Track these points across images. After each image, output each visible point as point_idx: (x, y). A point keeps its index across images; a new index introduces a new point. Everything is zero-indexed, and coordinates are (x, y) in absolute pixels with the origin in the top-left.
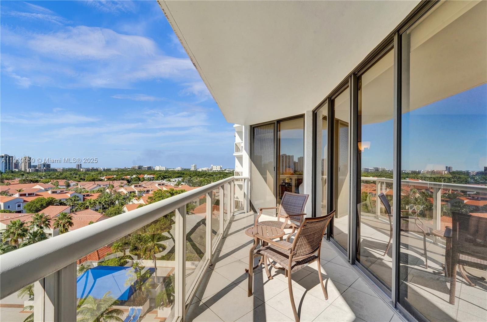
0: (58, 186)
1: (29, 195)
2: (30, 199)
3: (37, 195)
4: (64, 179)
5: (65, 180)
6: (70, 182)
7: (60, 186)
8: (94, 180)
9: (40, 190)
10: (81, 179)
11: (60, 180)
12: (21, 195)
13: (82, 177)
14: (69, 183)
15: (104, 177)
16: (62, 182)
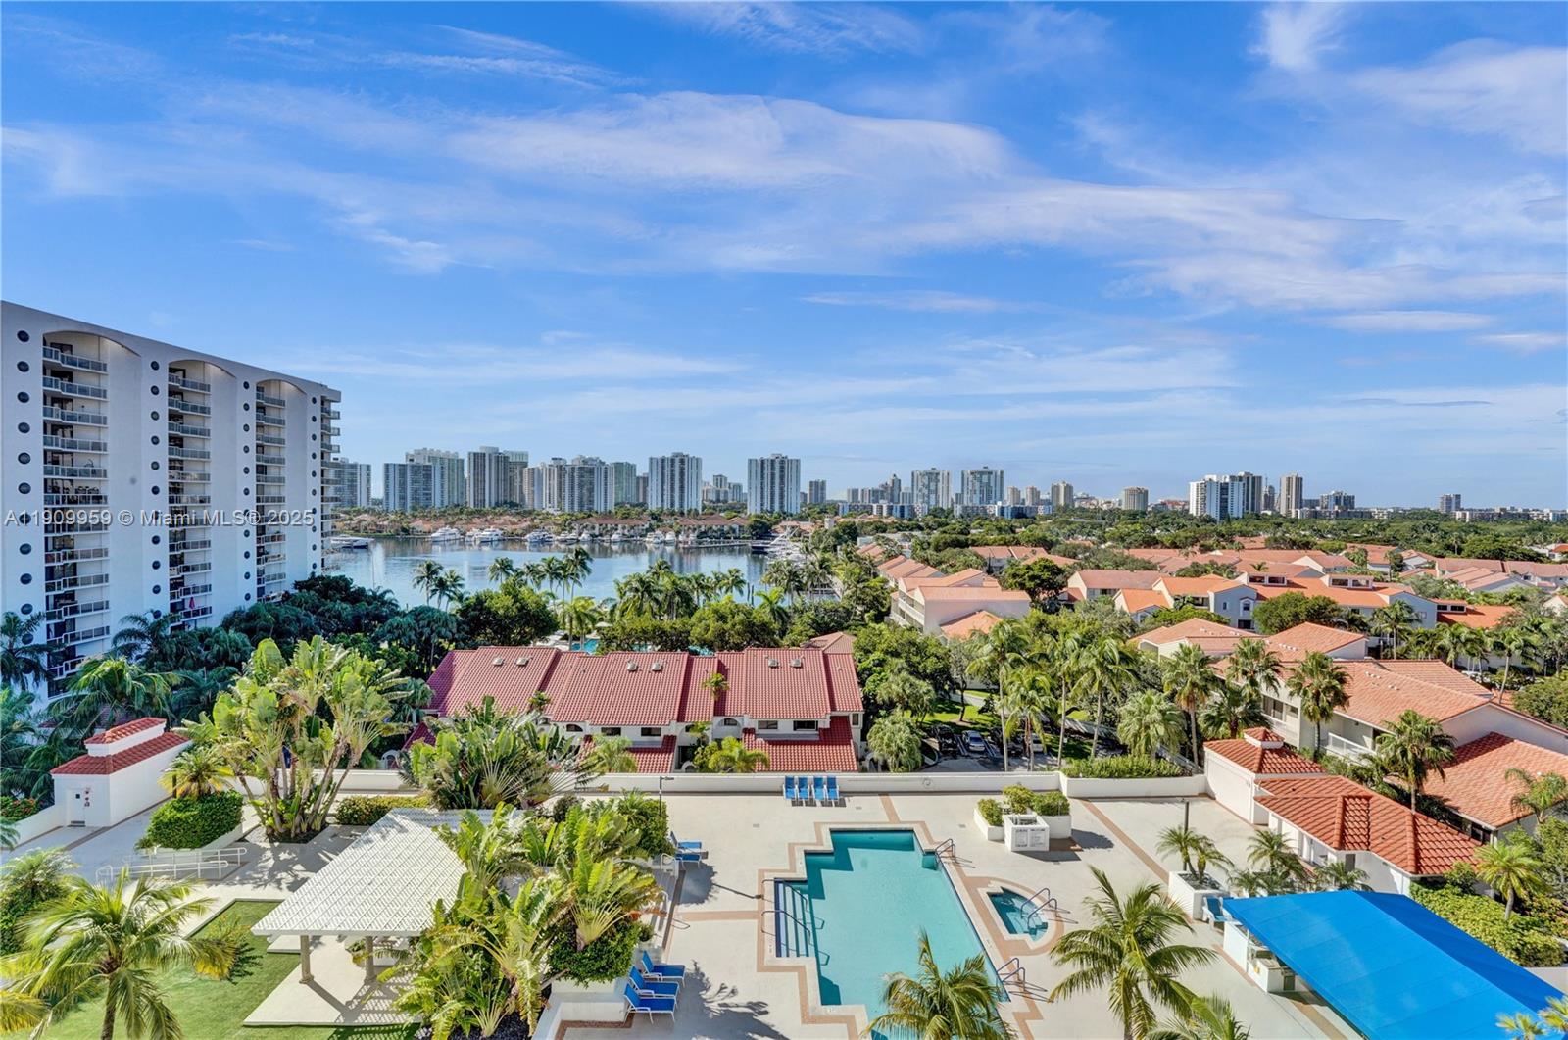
0: (1364, 563)
1: (1273, 580)
2: (1273, 593)
3: (1291, 585)
4: (1387, 542)
5: (1391, 548)
6: (1405, 554)
7: (1375, 565)
8: (1499, 555)
9: (1311, 573)
10: (1449, 547)
11: (1375, 547)
12: (1253, 580)
13: (1453, 541)
14: (1402, 559)
15: (1553, 546)
16: (1379, 554)
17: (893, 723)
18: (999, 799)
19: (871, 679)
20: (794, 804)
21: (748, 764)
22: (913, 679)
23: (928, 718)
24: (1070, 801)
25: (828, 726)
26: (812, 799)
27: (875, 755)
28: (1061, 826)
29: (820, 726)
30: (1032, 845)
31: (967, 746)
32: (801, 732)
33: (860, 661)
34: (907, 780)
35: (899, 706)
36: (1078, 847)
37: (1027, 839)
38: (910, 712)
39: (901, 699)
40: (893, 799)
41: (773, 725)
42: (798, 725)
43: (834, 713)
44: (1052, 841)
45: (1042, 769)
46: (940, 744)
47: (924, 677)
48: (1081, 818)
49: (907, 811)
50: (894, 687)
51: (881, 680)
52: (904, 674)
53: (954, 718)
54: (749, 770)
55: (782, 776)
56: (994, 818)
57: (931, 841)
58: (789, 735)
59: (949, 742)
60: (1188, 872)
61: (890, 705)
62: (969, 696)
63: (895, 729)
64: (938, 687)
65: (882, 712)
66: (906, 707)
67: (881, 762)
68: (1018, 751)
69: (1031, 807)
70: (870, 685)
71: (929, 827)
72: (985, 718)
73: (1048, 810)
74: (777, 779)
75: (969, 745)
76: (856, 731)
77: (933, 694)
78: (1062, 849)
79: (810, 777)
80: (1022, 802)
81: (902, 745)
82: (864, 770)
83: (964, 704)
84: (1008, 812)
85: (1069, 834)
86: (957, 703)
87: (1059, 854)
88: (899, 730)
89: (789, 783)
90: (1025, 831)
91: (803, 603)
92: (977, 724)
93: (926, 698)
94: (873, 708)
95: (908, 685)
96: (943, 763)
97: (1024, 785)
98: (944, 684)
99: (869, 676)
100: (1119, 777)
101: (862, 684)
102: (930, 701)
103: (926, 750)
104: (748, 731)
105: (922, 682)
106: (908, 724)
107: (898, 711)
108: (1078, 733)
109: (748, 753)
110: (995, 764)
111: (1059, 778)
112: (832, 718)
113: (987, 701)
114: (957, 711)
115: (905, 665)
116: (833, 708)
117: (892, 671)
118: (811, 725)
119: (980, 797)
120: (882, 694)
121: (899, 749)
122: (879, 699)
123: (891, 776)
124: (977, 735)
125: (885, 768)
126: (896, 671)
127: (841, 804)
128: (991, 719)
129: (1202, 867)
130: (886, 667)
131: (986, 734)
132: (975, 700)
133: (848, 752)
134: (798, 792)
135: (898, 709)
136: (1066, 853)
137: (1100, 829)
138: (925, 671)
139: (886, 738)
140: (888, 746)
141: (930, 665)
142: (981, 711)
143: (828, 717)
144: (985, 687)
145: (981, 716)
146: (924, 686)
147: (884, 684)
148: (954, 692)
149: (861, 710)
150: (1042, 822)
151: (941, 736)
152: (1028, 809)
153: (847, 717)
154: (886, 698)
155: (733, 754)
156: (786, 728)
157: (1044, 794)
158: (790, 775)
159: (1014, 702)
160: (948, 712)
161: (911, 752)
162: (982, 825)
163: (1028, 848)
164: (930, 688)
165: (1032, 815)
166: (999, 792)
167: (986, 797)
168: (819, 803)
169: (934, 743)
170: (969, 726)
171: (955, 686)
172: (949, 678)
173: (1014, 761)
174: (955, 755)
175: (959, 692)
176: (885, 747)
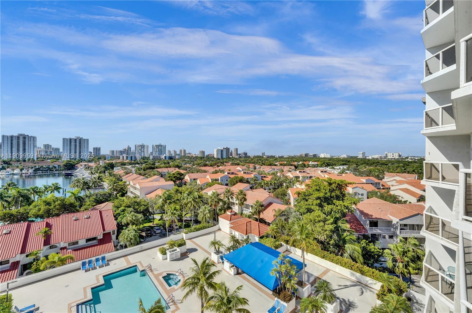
0: (249, 168)
1: (232, 173)
2: (232, 176)
3: (236, 174)
4: (253, 163)
5: (254, 164)
6: (256, 166)
7: (251, 168)
8: (270, 165)
9: (240, 171)
10: (263, 164)
11: (251, 164)
12: (228, 173)
13: (264, 162)
14: (255, 166)
15: (278, 163)
16: (251, 166)
17: (129, 231)
18: (165, 246)
19: (120, 217)
20: (86, 271)
21: (63, 262)
22: (136, 214)
23: (141, 226)
24: (186, 241)
25: (102, 237)
26: (95, 267)
27: (122, 243)
28: (184, 249)
29: (99, 238)
30: (176, 257)
31: (155, 232)
32: (89, 243)
33: (115, 211)
34: (134, 249)
35: (131, 224)
36: (188, 253)
37: (174, 257)
38: (135, 225)
39: (131, 221)
40: (128, 257)
41: (77, 243)
42: (88, 240)
43: (105, 232)
44: (181, 254)
45: (178, 233)
46: (146, 234)
47: (140, 213)
48: (189, 245)
49: (133, 260)
50: (129, 218)
51: (124, 217)
52: (133, 213)
53: (151, 224)
54: (63, 264)
55: (81, 262)
56: (164, 253)
57: (143, 267)
58: (84, 245)
59: (149, 232)
60: (216, 251)
61: (127, 225)
62: (155, 216)
63: (130, 232)
64: (145, 215)
65: (124, 228)
66: (133, 224)
67: (124, 245)
68: (171, 230)
69: (175, 246)
70: (119, 219)
71: (142, 262)
72: (161, 222)
73: (180, 245)
74: (79, 264)
75: (156, 232)
76: (114, 237)
77: (143, 218)
78: (184, 256)
79: (94, 259)
80: (172, 245)
81: (132, 237)
82: (118, 250)
83: (154, 219)
84: (168, 249)
85: (186, 251)
86: (152, 219)
87: (183, 257)
88: (131, 232)
89: (84, 264)
90: (173, 253)
91: (90, 193)
92: (158, 224)
93: (141, 219)
94: (120, 227)
95: (134, 216)
96: (147, 240)
97: (173, 240)
98: (147, 213)
99: (119, 216)
100: (199, 230)
101: (116, 219)
102: (142, 220)
103: (141, 237)
104: (62, 249)
105: (139, 215)
106: (134, 230)
107: (130, 226)
108: (188, 220)
109: (63, 257)
110: (164, 236)
111: (183, 235)
112: (103, 234)
113: (161, 217)
114: (151, 222)
115: (133, 210)
116: (104, 230)
117: (128, 213)
118: (94, 239)
119: (159, 248)
120: (124, 221)
121: (131, 239)
122: (123, 224)
123: (128, 249)
124: (158, 228)
125: (126, 247)
126: (129, 212)
127: (108, 264)
128: (162, 222)
129: (219, 249)
130: (126, 212)
131: (161, 227)
132: (157, 217)
133: (111, 245)
134: (87, 266)
135: (130, 225)
136: (186, 256)
137: (194, 246)
138: (140, 211)
139: (126, 236)
140: (127, 239)
141: (142, 208)
142: (159, 220)
143: (102, 234)
144: (160, 212)
145: (159, 222)
146: (140, 216)
147: (125, 218)
148: (150, 216)
149: (116, 229)
150: (178, 249)
151: (146, 231)
152: (174, 247)
153: (109, 233)
154: (126, 222)
155: (55, 260)
156: (82, 243)
157: (178, 241)
158: (84, 261)
159: (169, 215)
160: (148, 223)
161: (135, 239)
162: (160, 256)
163: (175, 259)
164: (142, 216)
165: (175, 248)
166: (165, 244)
167: (161, 247)
168: (98, 267)
169: (144, 234)
170: (156, 225)
171: (151, 214)
172: (149, 212)
173: (170, 233)
174: (151, 236)
175: (152, 215)
176: (125, 240)
